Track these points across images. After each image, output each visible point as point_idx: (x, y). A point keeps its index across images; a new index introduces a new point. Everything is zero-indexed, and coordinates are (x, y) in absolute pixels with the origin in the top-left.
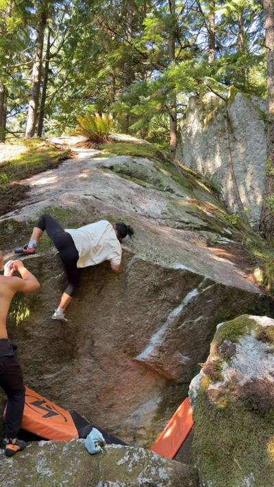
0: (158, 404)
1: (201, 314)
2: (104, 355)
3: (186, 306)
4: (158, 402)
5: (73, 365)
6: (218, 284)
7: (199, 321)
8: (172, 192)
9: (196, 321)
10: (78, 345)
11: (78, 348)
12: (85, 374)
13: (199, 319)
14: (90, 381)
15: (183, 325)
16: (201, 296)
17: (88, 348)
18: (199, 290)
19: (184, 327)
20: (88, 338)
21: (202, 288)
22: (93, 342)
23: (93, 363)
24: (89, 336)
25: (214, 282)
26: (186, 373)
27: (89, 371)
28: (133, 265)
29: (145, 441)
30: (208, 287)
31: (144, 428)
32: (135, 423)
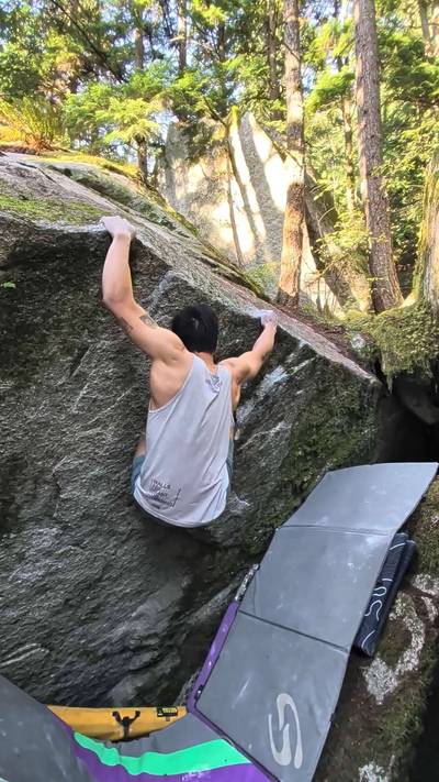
0: (184, 589)
1: (281, 420)
2: (85, 517)
3: (262, 403)
4: (185, 584)
5: (7, 546)
6: (321, 358)
7: (277, 433)
8: (172, 228)
9: (273, 431)
10: (18, 500)
11: (19, 508)
12: (37, 561)
13: (277, 428)
14: (51, 574)
15: (250, 441)
16: (290, 380)
17: (45, 505)
18: (288, 369)
19: (250, 446)
20: (46, 482)
21: (293, 364)
22: (59, 490)
23: (57, 536)
24: (49, 477)
25: (313, 353)
26: (238, 530)
27: (48, 554)
28: (166, 294)
29: (156, 653)
30: (304, 364)
31: (156, 635)
32: (140, 628)
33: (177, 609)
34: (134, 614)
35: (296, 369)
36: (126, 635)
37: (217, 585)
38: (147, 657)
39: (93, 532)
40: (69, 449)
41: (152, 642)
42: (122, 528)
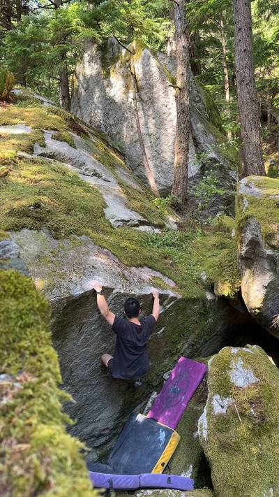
0: (121, 406)
2: (80, 381)
4: (121, 403)
6: (179, 299)
8: (100, 177)
9: (159, 332)
13: (162, 330)
16: (166, 312)
18: (165, 307)
21: (166, 305)
22: (72, 373)
25: (176, 298)
29: (108, 437)
30: (171, 304)
31: (108, 428)
32: (100, 426)
33: (118, 415)
34: (97, 419)
35: (169, 306)
36: (94, 430)
37: (138, 402)
38: (103, 440)
39: (82, 386)
40: (76, 357)
41: (106, 432)
42: (93, 383)
